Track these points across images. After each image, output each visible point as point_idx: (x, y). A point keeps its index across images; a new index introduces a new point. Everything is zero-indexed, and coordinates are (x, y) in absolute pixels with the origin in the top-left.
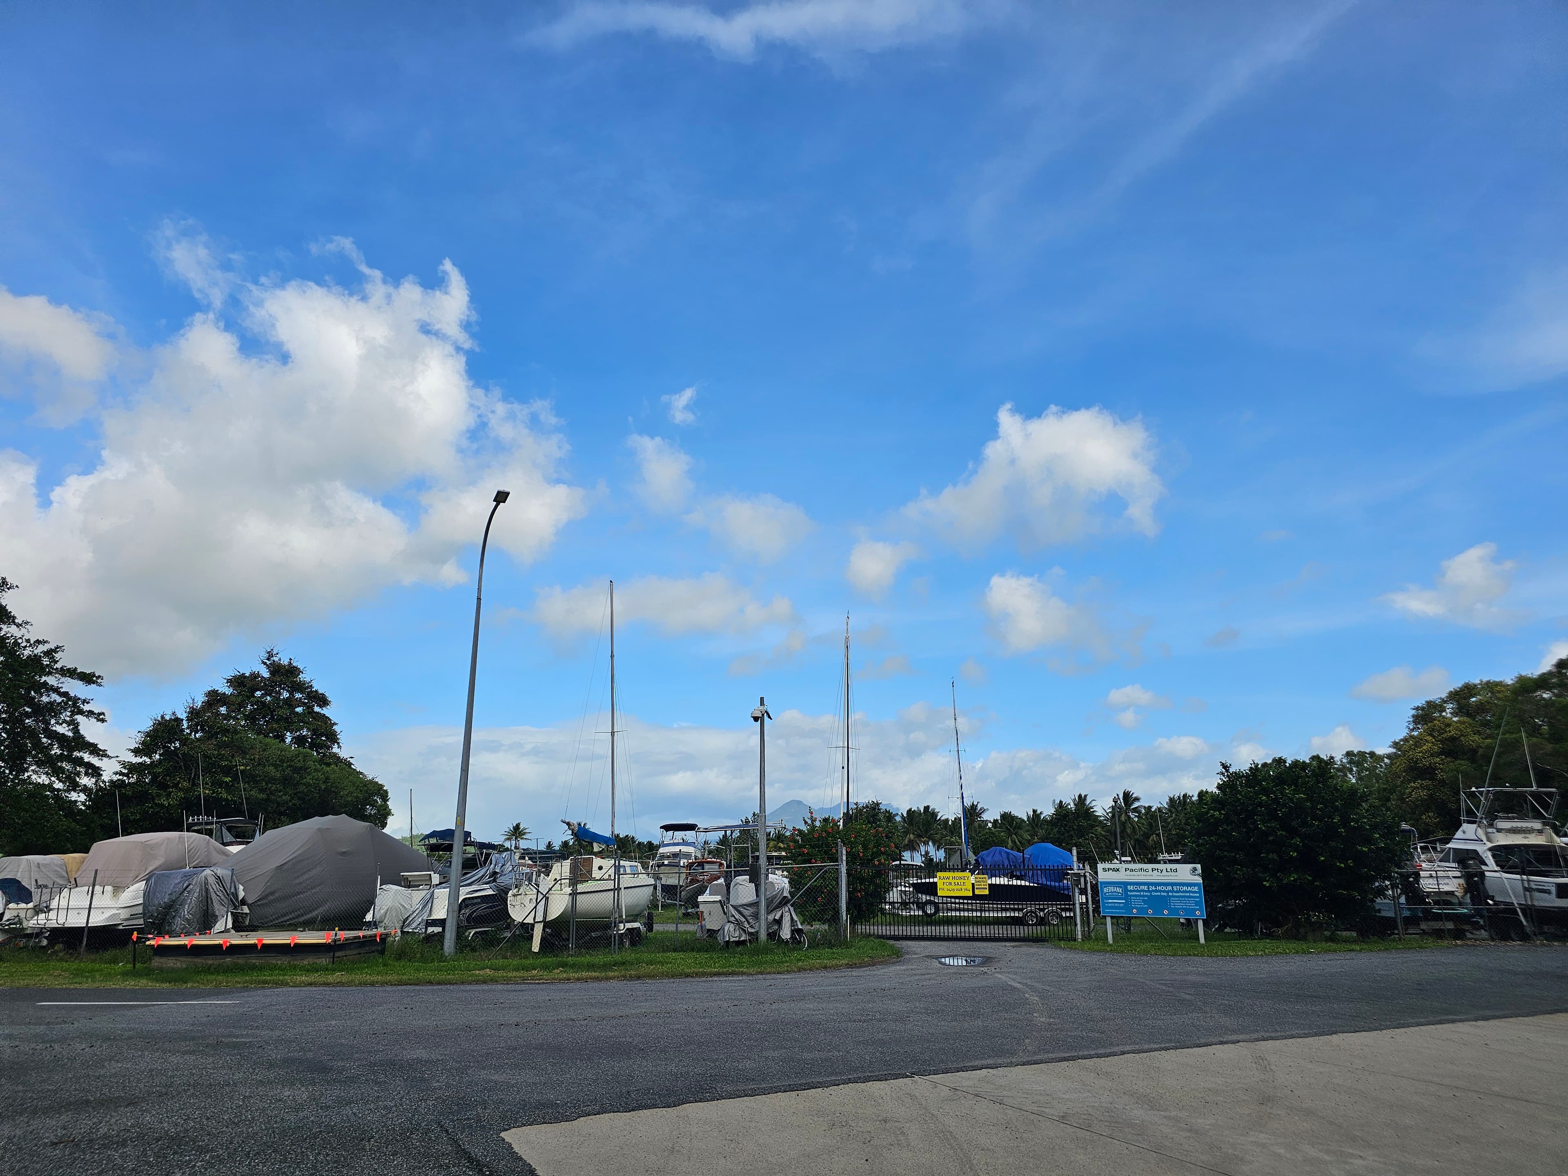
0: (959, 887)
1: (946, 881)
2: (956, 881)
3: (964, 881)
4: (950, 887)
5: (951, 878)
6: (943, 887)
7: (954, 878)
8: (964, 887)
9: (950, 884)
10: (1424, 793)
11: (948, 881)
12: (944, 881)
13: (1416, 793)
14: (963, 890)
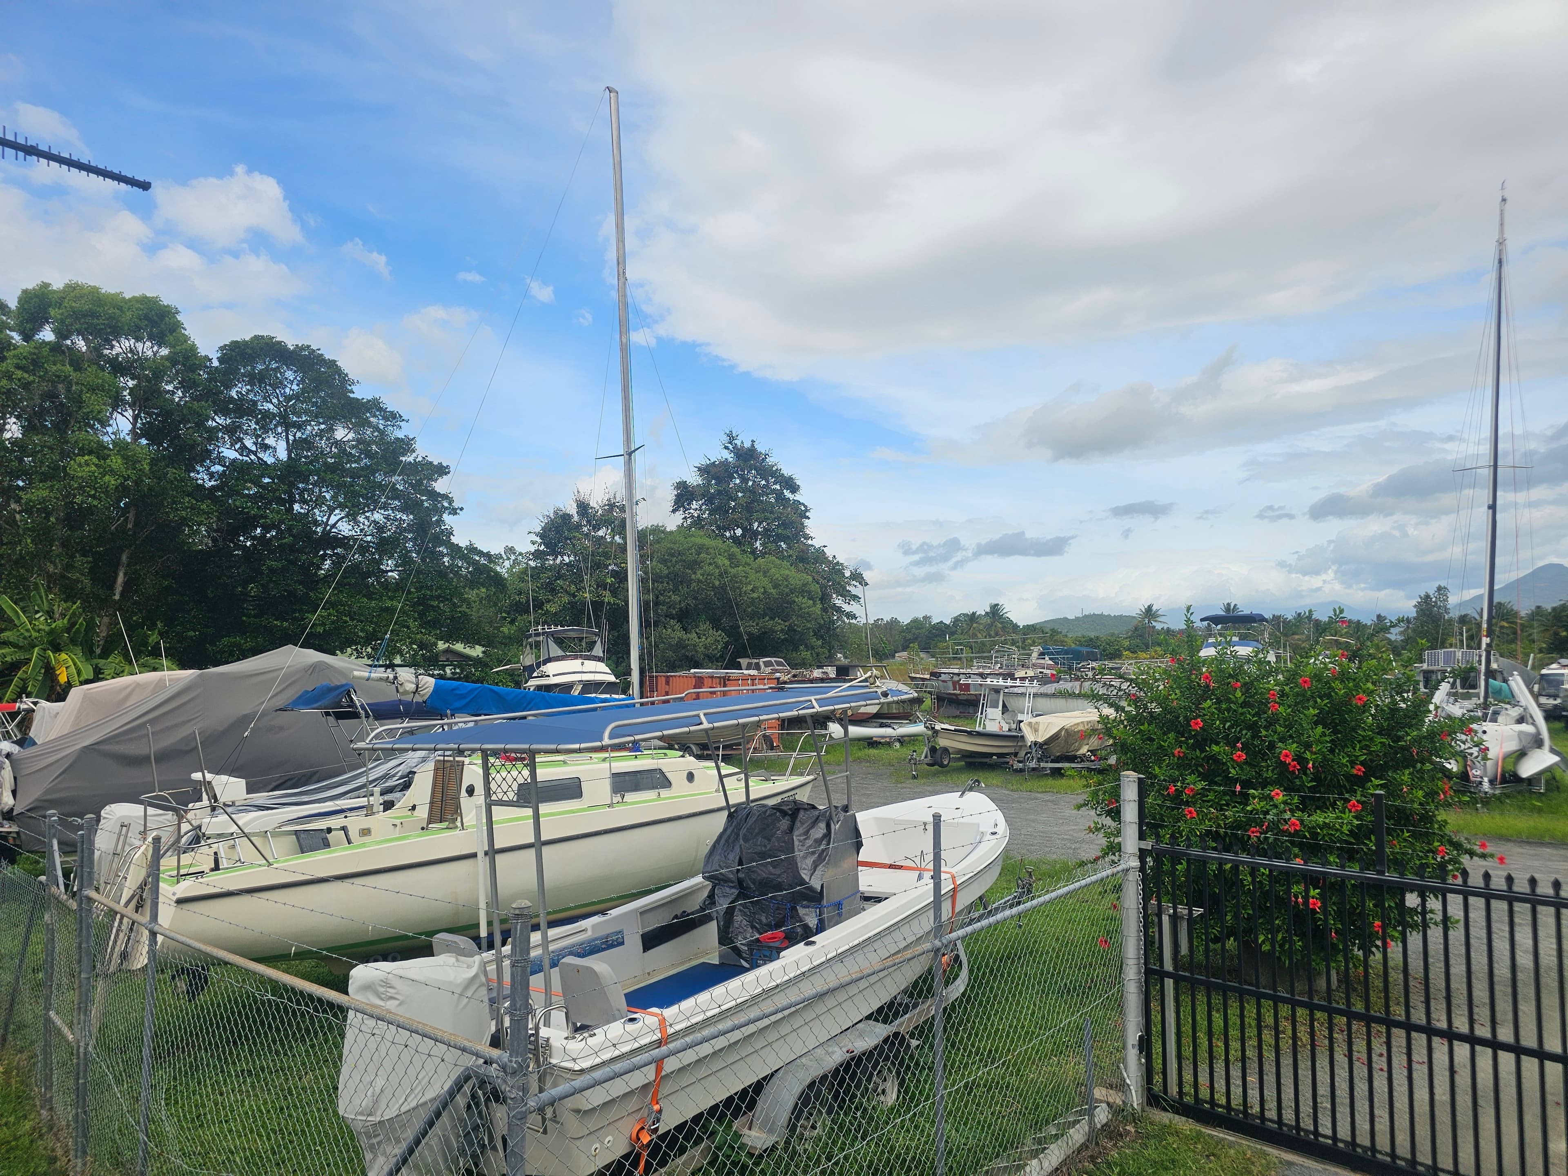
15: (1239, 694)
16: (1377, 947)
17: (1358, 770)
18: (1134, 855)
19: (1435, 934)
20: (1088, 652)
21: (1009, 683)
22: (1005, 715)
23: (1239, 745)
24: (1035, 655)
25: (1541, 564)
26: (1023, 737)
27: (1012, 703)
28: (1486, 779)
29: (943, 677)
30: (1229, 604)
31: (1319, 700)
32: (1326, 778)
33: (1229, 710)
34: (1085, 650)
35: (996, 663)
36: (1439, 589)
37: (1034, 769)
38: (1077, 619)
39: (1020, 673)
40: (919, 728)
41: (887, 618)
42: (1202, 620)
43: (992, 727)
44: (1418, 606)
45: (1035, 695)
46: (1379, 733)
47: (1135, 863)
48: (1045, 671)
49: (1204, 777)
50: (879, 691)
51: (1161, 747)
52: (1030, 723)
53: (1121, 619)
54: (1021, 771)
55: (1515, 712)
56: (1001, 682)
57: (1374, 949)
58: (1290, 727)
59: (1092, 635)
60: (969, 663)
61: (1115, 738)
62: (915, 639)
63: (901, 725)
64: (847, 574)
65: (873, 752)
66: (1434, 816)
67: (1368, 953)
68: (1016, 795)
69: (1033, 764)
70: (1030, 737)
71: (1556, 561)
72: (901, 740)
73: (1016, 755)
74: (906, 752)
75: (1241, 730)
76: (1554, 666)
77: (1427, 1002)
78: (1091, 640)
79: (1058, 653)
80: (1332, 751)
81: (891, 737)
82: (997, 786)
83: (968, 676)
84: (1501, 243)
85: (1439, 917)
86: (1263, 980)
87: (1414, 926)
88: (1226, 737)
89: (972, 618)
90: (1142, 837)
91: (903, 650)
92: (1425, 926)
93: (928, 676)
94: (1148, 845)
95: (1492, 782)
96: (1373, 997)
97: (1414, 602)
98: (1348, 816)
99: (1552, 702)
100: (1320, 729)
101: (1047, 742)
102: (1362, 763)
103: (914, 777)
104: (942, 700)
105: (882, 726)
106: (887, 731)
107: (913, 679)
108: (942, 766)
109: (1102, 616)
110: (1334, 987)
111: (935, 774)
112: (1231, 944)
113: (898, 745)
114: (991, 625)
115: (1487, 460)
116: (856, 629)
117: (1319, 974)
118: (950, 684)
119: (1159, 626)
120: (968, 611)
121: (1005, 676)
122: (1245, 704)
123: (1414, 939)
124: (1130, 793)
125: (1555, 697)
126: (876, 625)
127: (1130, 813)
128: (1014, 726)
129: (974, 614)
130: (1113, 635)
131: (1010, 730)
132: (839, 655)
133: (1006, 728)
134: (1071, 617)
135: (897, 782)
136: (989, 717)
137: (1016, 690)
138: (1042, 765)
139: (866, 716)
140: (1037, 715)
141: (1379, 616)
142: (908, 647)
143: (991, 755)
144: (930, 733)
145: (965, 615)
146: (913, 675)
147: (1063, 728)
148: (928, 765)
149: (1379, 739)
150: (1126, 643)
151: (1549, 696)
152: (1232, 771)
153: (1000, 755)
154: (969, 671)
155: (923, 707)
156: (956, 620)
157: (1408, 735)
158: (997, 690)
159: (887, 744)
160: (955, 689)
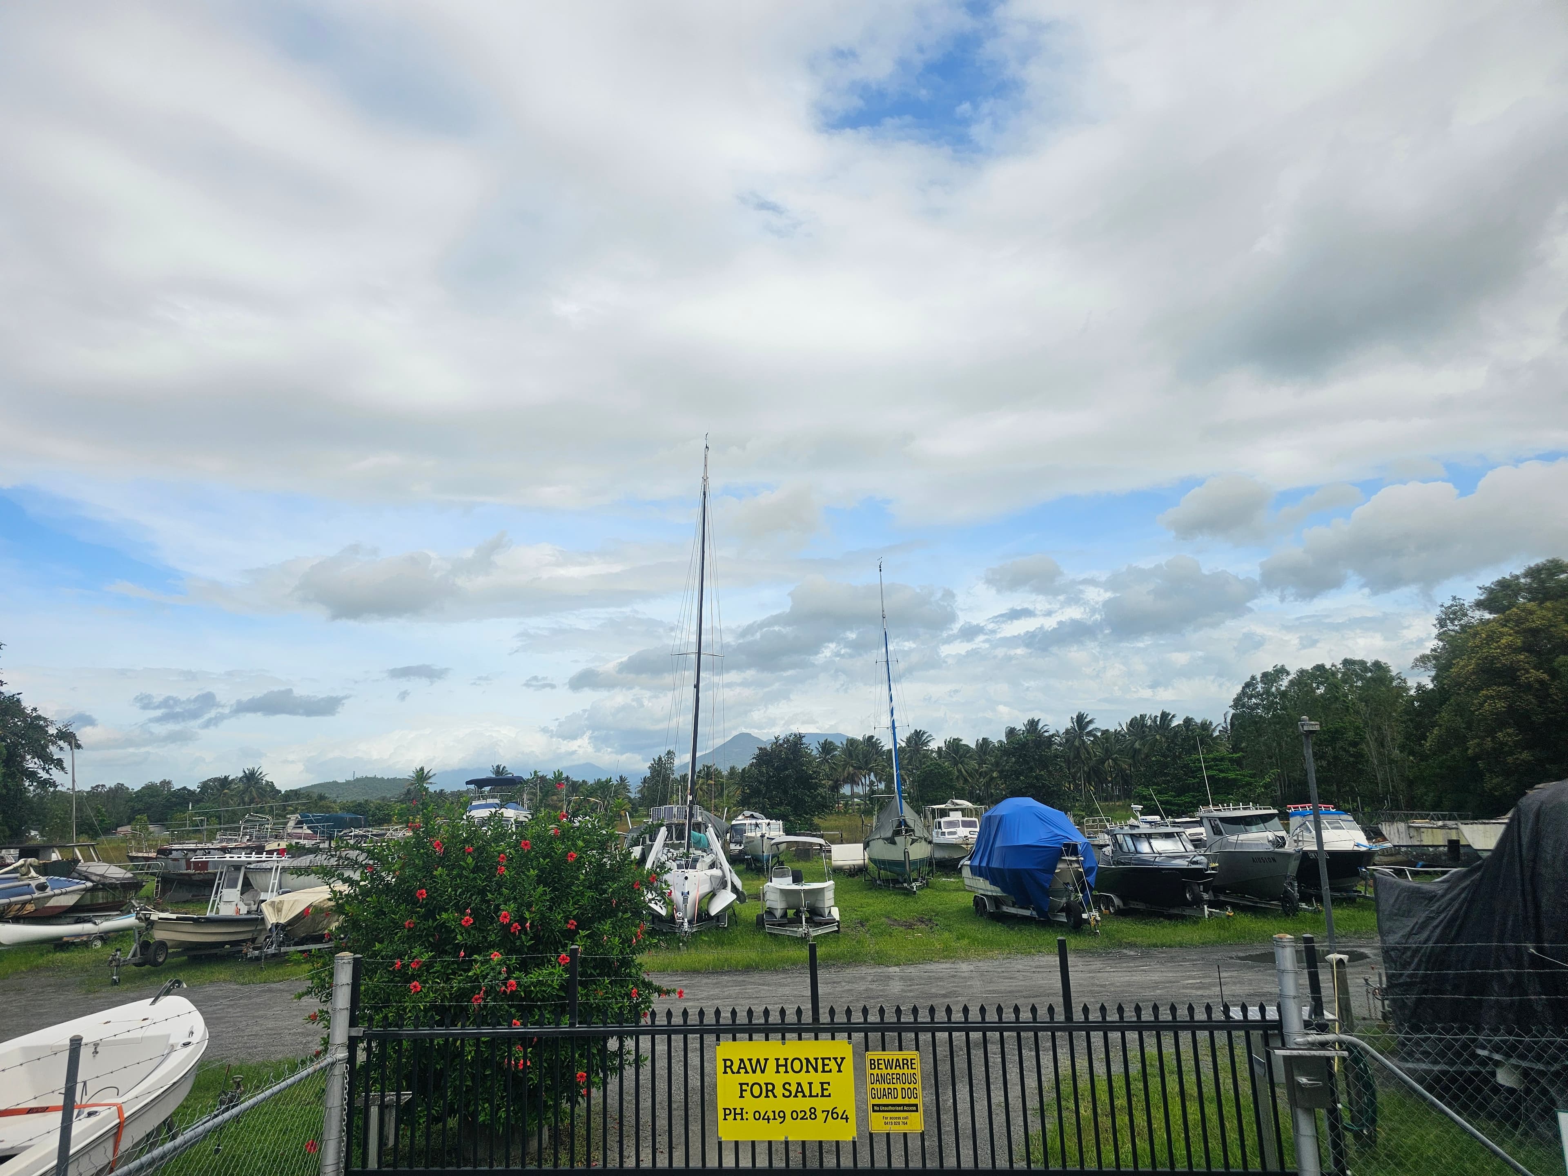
0: (802, 1104)
1: (750, 1078)
2: (793, 1078)
3: (825, 1077)
4: (766, 1105)
5: (771, 1066)
6: (738, 1104)
7: (783, 1065)
8: (820, 1104)
9: (769, 1090)
10: (1501, 705)
11: (759, 1077)
12: (743, 1077)
13: (1490, 705)
14: (821, 1116)
15: (470, 860)
16: (582, 1096)
17: (572, 924)
18: (342, 1045)
19: (629, 1072)
20: (351, 819)
21: (254, 857)
22: (245, 896)
23: (468, 911)
24: (291, 824)
25: (735, 733)
26: (263, 919)
27: (255, 880)
28: (686, 920)
29: (175, 854)
30: (498, 767)
31: (541, 860)
32: (544, 935)
33: (460, 876)
34: (348, 816)
35: (245, 834)
36: (669, 753)
37: (274, 955)
38: (348, 783)
39: (272, 845)
40: (129, 921)
41: (110, 783)
42: (468, 783)
43: (227, 911)
44: (652, 768)
45: (284, 870)
46: (589, 888)
47: (343, 1054)
48: (302, 842)
49: (432, 947)
50: (33, 884)
51: (393, 921)
52: (273, 902)
53: (394, 782)
54: (258, 959)
55: (708, 859)
56: (243, 858)
57: (580, 1099)
58: (514, 889)
59: (361, 799)
60: (211, 838)
61: (347, 915)
62: (146, 809)
63: (107, 918)
64: (52, 731)
65: (61, 956)
66: (633, 961)
67: (574, 1102)
68: (246, 989)
69: (272, 950)
70: (271, 918)
71: (745, 731)
72: (105, 937)
73: (253, 940)
74: (110, 951)
75: (472, 895)
76: (740, 817)
77: (621, 1142)
78: (360, 805)
79: (318, 821)
80: (550, 909)
81: (89, 935)
82: (225, 981)
83: (207, 851)
84: (705, 480)
85: (632, 1058)
86: (481, 1153)
87: (613, 1069)
88: (456, 905)
89: (224, 782)
90: (353, 1023)
91: (129, 823)
92: (621, 1068)
93: (153, 855)
94: (358, 1032)
95: (690, 922)
96: (577, 1148)
97: (649, 765)
98: (559, 970)
99: (738, 847)
100: (541, 889)
101: (291, 923)
102: (574, 918)
103: (115, 983)
104: (168, 882)
105: (78, 921)
106: (88, 927)
107: (132, 859)
108: (155, 964)
109: (374, 779)
110: (544, 1146)
111: (142, 976)
112: (452, 1122)
113: (99, 944)
114: (244, 792)
115: (695, 649)
116: (63, 798)
117: (533, 1135)
118: (183, 862)
119: (432, 789)
120: (220, 774)
121: (249, 850)
122: (477, 869)
123: (613, 1083)
124: (344, 976)
125: (740, 843)
126: (95, 794)
127: (342, 998)
128: (254, 907)
129: (226, 778)
130: (383, 799)
131: (249, 912)
132: (33, 833)
133: (244, 910)
134: (341, 780)
135: (89, 992)
136: (224, 899)
137: (264, 865)
138: (283, 949)
139: (58, 911)
140: (283, 893)
141: (621, 777)
142: (134, 819)
143: (222, 944)
144: (143, 924)
145: (215, 780)
146: (134, 854)
147: (311, 905)
148: (136, 965)
149: (589, 894)
150: (398, 807)
151: (736, 843)
152: (459, 937)
153: (233, 943)
154: (209, 845)
155: (143, 892)
156: (205, 786)
157: (610, 887)
158: (237, 867)
159: (83, 943)
160: (188, 868)
